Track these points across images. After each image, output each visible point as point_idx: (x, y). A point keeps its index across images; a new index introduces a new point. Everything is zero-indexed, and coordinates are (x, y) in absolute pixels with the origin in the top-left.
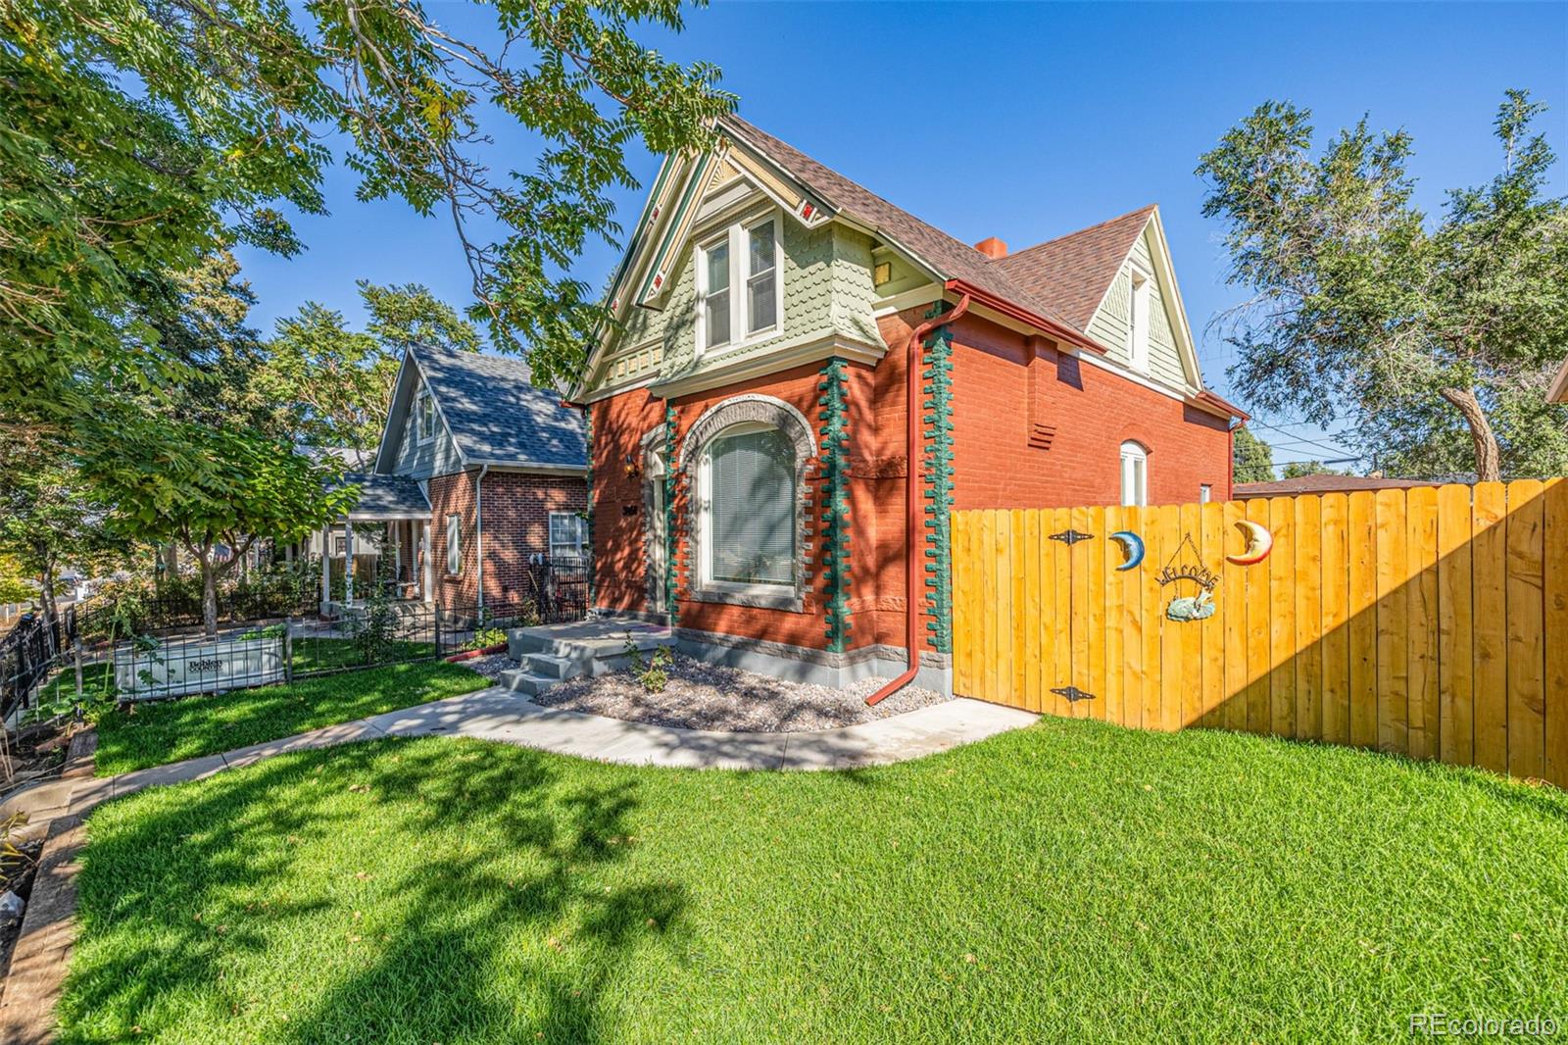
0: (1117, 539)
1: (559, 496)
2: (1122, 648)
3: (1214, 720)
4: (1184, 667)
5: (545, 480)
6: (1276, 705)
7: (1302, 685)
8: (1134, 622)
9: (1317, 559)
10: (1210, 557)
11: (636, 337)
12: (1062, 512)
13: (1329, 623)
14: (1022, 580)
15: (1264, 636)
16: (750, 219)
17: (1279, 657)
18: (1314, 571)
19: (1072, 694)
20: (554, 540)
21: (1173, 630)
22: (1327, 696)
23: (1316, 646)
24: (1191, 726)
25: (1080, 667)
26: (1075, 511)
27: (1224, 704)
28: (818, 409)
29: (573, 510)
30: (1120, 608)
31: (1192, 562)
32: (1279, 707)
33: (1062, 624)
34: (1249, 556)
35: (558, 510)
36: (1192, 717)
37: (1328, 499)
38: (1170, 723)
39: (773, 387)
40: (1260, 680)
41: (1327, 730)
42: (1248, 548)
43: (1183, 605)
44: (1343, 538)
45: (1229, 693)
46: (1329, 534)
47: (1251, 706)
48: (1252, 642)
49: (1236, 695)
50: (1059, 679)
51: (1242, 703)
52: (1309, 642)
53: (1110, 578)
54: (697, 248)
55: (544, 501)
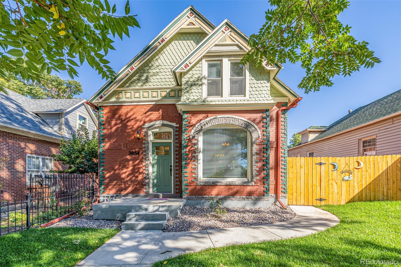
0: (332, 164)
1: (32, 147)
2: (333, 188)
3: (352, 201)
4: (346, 190)
5: (28, 140)
6: (363, 196)
7: (368, 191)
8: (335, 182)
9: (370, 168)
10: (351, 168)
11: (139, 84)
12: (318, 158)
13: (372, 179)
14: (308, 174)
15: (361, 183)
16: (233, 58)
17: (364, 187)
18: (369, 170)
19: (321, 200)
20: (29, 168)
21: (344, 183)
22: (372, 193)
23: (370, 184)
24: (348, 202)
25: (323, 193)
26: (322, 158)
27: (354, 197)
28: (262, 124)
29: (39, 154)
30: (332, 179)
31: (348, 169)
32: (364, 196)
33: (318, 184)
34: (359, 167)
35: (31, 154)
36: (347, 200)
37: (372, 157)
38: (343, 203)
39: (241, 115)
40: (361, 191)
41: (372, 199)
42: (358, 166)
43: (346, 178)
44: (374, 164)
45: (355, 195)
46: (372, 163)
47: (359, 197)
48: (359, 184)
49: (356, 195)
50: (317, 197)
51: (357, 197)
52: (369, 183)
53: (330, 173)
54: (204, 61)
55: (25, 148)
